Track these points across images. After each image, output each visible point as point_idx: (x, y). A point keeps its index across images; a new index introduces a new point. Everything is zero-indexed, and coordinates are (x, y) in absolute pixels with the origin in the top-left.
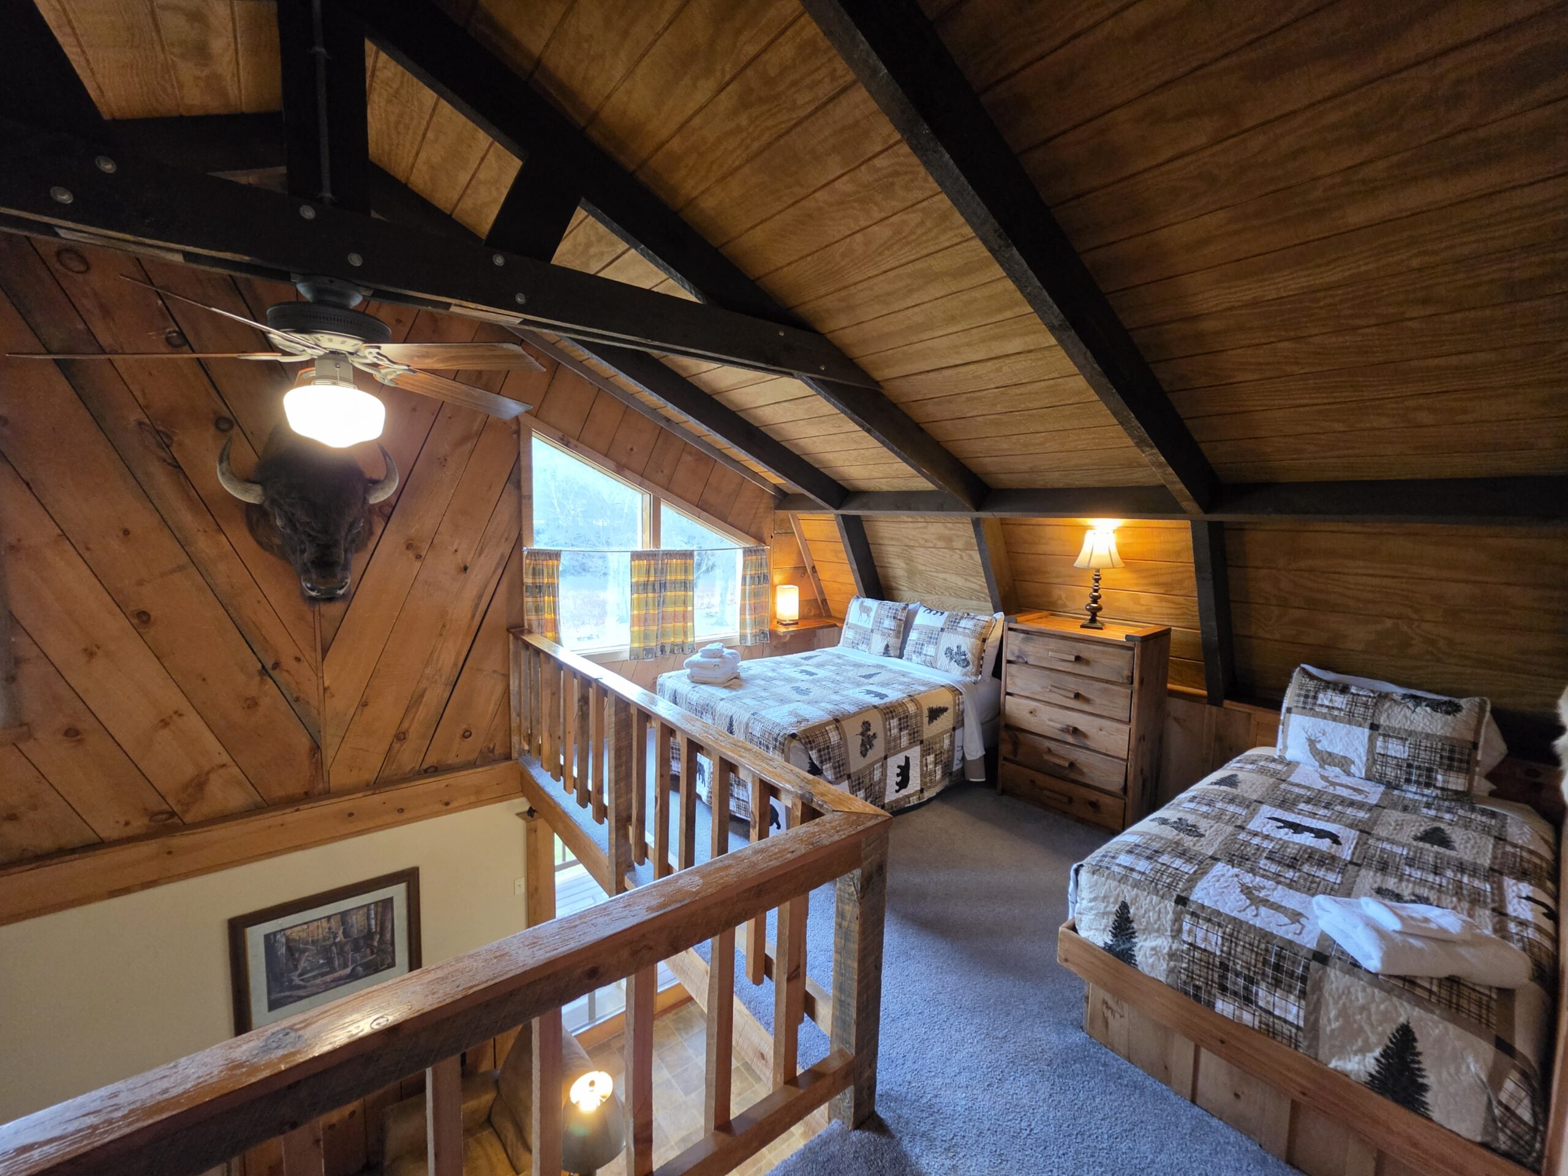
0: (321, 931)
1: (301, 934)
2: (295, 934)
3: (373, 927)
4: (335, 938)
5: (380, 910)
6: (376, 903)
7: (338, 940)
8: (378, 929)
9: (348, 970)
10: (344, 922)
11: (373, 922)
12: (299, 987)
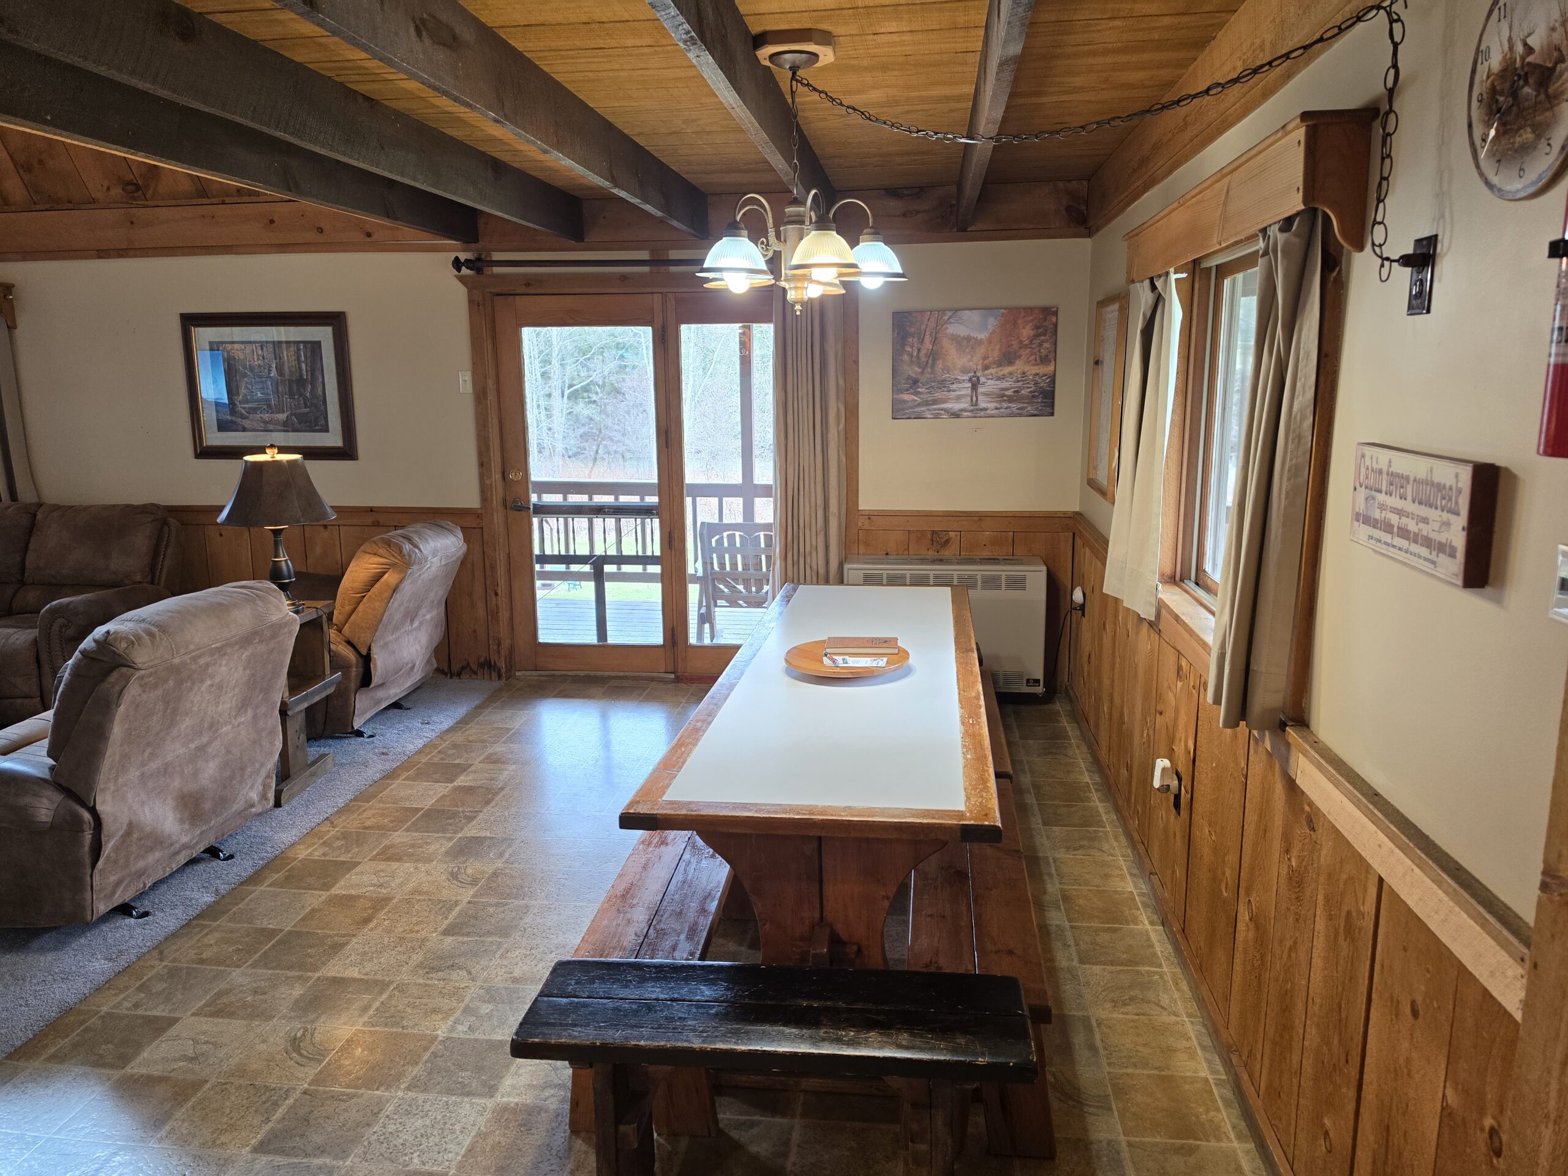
0: (255, 357)
1: (240, 353)
2: (235, 352)
3: (304, 372)
4: (270, 371)
5: (309, 354)
6: (305, 343)
7: (272, 375)
8: (310, 378)
9: (282, 417)
10: (278, 357)
11: (304, 367)
12: (243, 417)
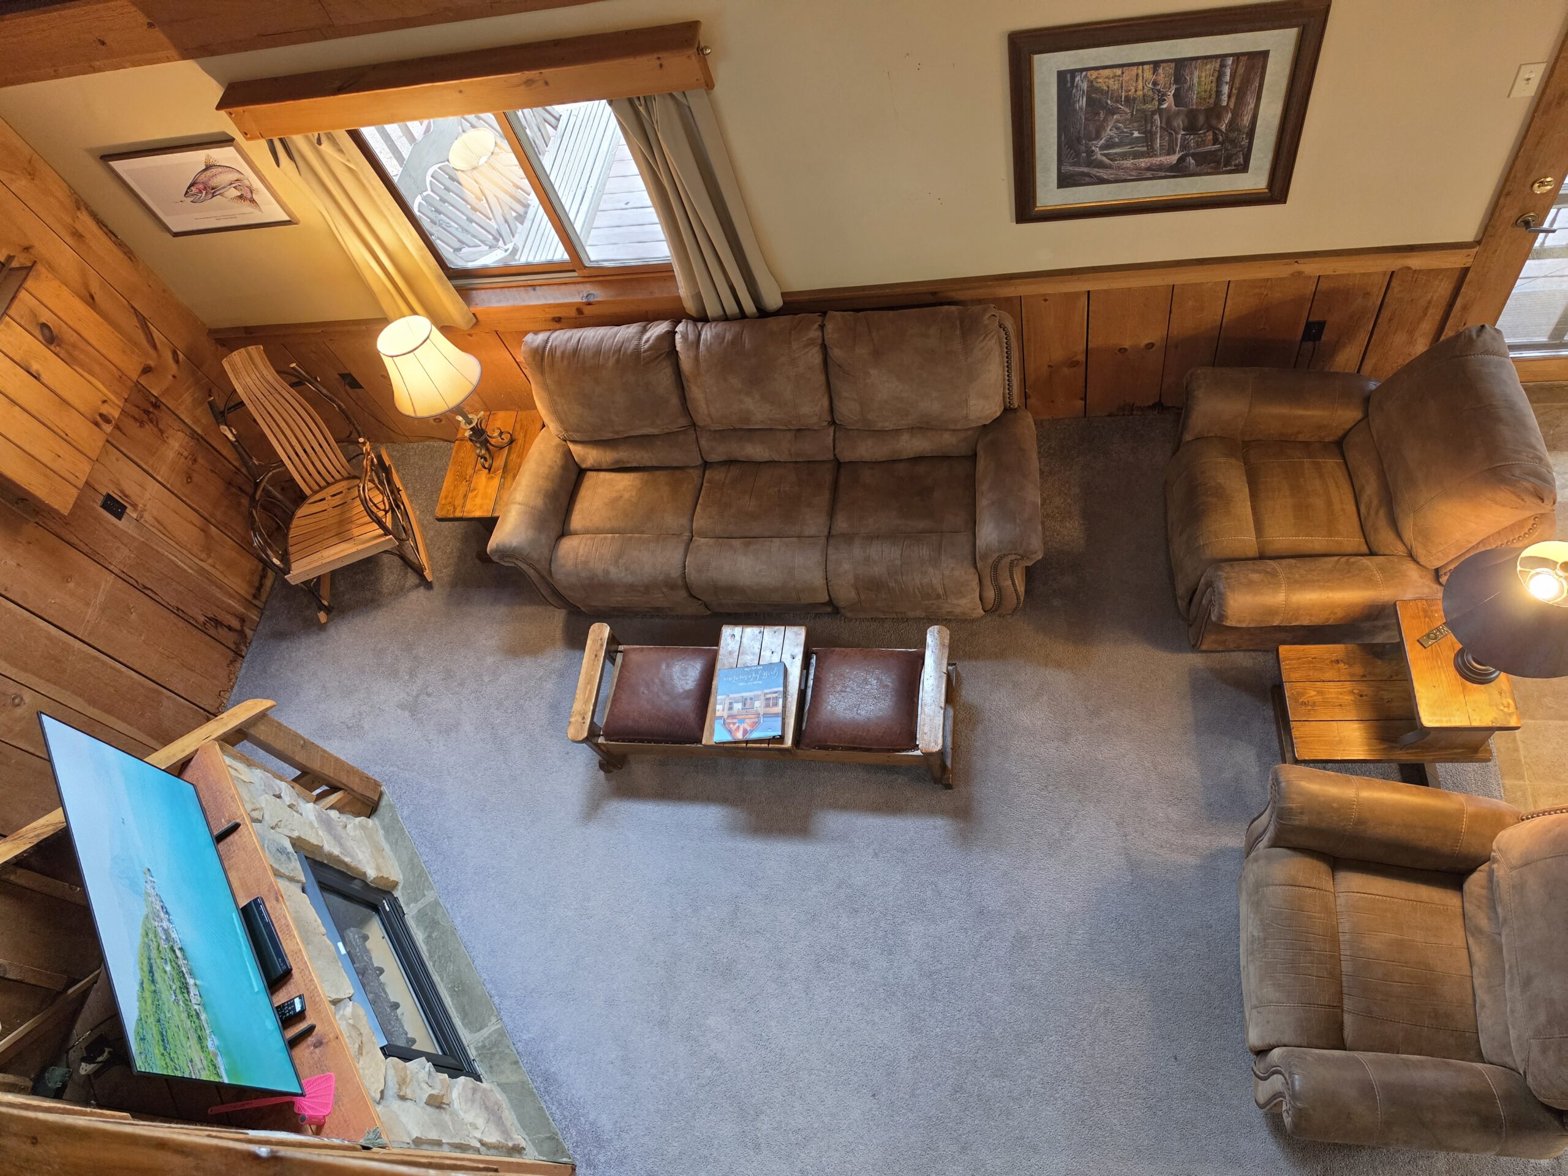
0: (1140, 85)
2: (1103, 80)
3: (1225, 98)
5: (1241, 70)
6: (1238, 56)
8: (1232, 105)
10: (1178, 78)
11: (1226, 89)
12: (1101, 165)
